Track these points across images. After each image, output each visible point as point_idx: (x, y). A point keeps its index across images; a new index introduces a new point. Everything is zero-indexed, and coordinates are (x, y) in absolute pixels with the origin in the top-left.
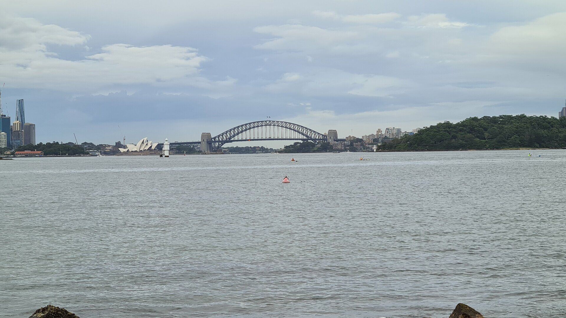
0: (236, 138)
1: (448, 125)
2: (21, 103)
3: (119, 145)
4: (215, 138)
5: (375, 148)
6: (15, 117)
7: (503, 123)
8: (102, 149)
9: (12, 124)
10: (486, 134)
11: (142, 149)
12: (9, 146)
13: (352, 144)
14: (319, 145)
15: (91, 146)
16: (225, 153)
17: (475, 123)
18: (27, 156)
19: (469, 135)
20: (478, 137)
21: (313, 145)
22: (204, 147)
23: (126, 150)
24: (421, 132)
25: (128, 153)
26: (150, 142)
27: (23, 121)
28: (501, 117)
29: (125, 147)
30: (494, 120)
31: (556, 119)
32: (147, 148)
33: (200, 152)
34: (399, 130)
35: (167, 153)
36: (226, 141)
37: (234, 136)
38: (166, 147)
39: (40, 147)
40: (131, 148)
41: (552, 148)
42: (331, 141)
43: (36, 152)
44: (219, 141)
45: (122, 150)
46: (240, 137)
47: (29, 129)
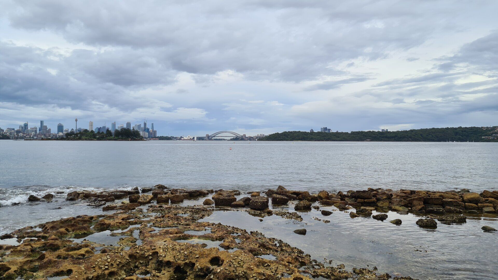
0: (216, 136)
1: (278, 133)
2: (153, 124)
3: (181, 137)
4: (210, 136)
5: (257, 140)
6: (151, 128)
7: (294, 133)
8: (176, 138)
9: (150, 130)
10: (289, 136)
11: (188, 139)
12: (149, 137)
13: (250, 138)
14: (240, 139)
15: (173, 137)
16: (213, 140)
17: (286, 133)
18: (154, 140)
19: (284, 137)
20: (286, 137)
21: (239, 139)
22: (207, 138)
23: (183, 139)
24: (270, 135)
25: (184, 140)
26: (191, 137)
27: (153, 129)
28: (293, 132)
29: (183, 138)
30: (291, 132)
31: (309, 132)
32: (190, 138)
33: (205, 140)
34: (264, 135)
35: (196, 140)
36: (213, 137)
37: (216, 135)
38: (195, 138)
39: (158, 137)
40: (185, 138)
41: (308, 141)
42: (244, 138)
43: (157, 139)
44: (211, 137)
45: (182, 139)
46: (217, 136)
47: (155, 132)
